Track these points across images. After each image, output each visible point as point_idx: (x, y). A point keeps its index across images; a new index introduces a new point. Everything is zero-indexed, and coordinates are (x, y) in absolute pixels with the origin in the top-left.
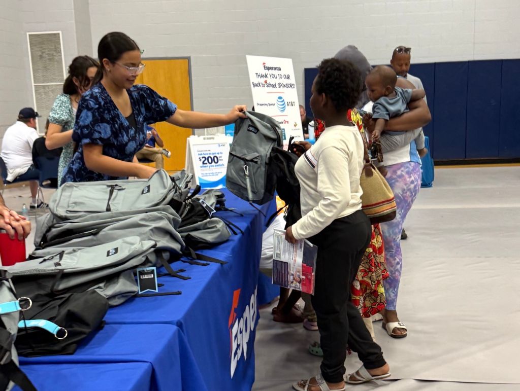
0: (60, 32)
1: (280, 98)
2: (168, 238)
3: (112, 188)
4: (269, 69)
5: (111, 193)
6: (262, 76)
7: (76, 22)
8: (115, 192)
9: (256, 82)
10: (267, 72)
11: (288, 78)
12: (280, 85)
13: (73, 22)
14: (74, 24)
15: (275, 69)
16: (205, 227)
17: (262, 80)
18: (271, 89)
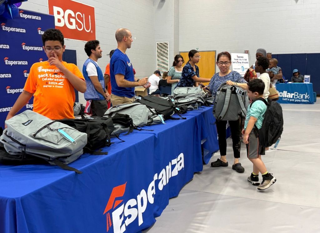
0: (168, 42)
1: (242, 67)
2: (201, 100)
3: (188, 89)
4: (239, 57)
5: (188, 90)
6: (236, 60)
7: (174, 38)
8: (189, 90)
9: (234, 61)
10: (238, 58)
11: (246, 60)
12: (243, 63)
13: (173, 38)
14: (173, 40)
15: (241, 57)
16: (211, 99)
17: (236, 61)
18: (239, 64)
